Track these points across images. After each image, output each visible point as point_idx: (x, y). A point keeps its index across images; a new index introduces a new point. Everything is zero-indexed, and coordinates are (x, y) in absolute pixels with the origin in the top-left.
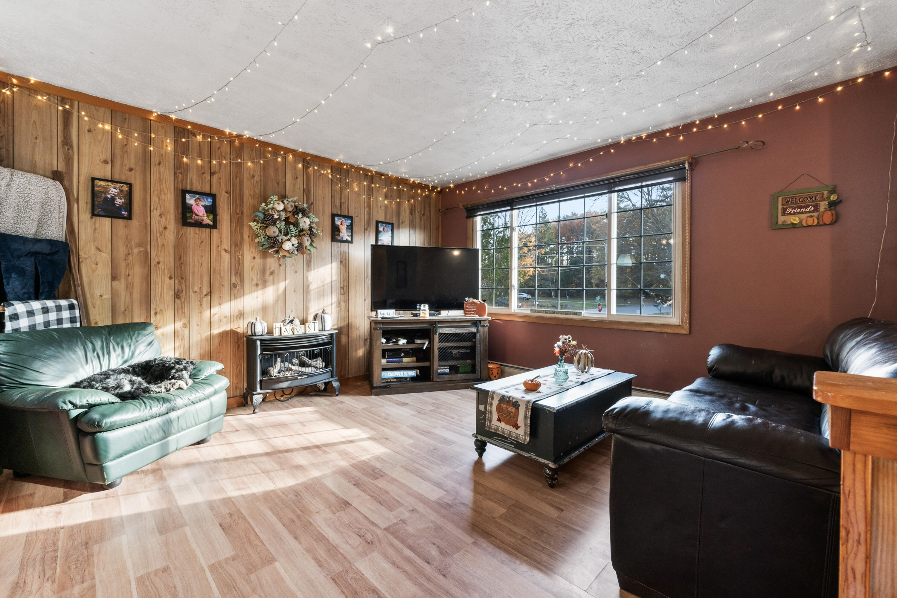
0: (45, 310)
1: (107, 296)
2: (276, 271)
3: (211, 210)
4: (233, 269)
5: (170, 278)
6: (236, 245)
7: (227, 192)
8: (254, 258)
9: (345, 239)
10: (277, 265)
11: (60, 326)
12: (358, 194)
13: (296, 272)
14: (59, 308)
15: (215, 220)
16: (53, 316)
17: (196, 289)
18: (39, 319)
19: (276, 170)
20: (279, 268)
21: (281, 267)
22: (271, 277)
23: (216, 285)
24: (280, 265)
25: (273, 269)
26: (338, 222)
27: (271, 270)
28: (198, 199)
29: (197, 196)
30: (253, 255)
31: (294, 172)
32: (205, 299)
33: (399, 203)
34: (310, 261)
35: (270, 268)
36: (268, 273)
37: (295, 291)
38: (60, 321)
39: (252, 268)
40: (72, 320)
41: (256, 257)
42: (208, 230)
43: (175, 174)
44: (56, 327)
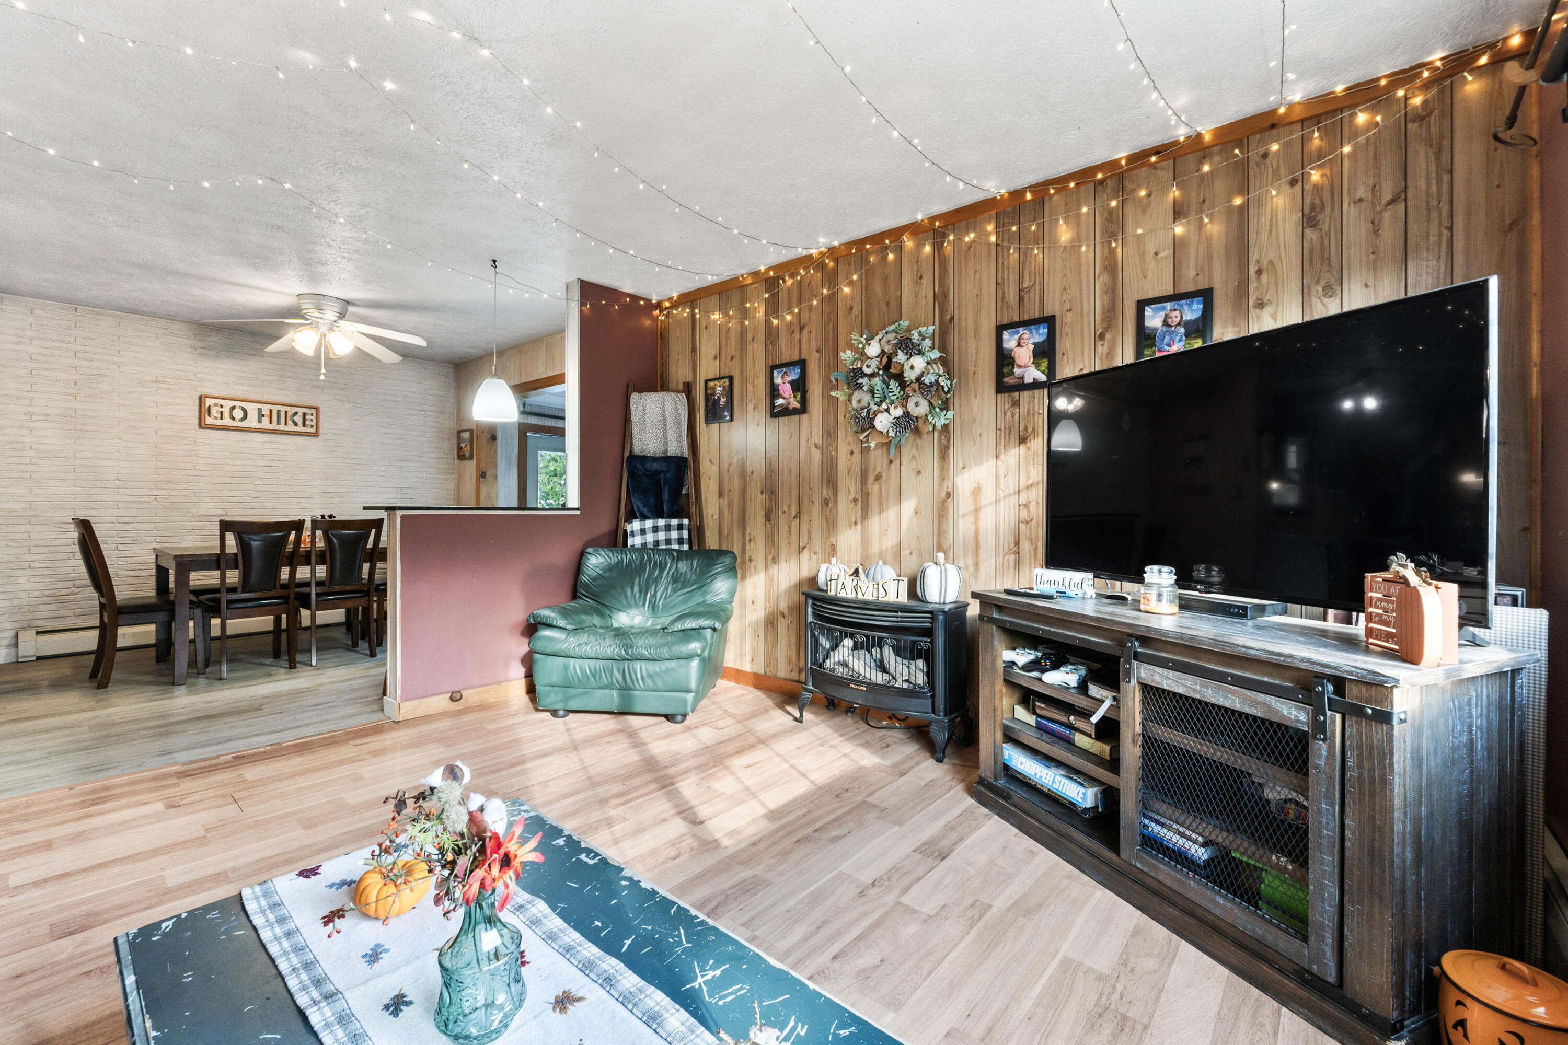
0: (655, 529)
1: (716, 516)
2: (884, 474)
3: (800, 386)
4: (825, 475)
5: (762, 493)
6: (829, 434)
7: (818, 351)
8: (852, 453)
9: (1028, 380)
10: (885, 461)
11: (669, 547)
12: (1074, 246)
13: (919, 473)
14: (668, 528)
15: (804, 402)
16: (662, 536)
17: (785, 508)
18: (650, 538)
19: (886, 279)
20: (889, 467)
21: (893, 466)
22: (876, 487)
23: (806, 501)
24: (891, 462)
25: (879, 469)
26: (1010, 341)
27: (876, 473)
28: (785, 373)
29: (784, 369)
30: (850, 448)
31: (915, 268)
32: (793, 523)
33: (1243, 210)
34: (948, 447)
35: (874, 470)
36: (871, 478)
37: (916, 513)
38: (668, 542)
39: (849, 471)
40: (680, 541)
41: (855, 452)
42: (797, 417)
43: (766, 346)
44: (664, 547)
